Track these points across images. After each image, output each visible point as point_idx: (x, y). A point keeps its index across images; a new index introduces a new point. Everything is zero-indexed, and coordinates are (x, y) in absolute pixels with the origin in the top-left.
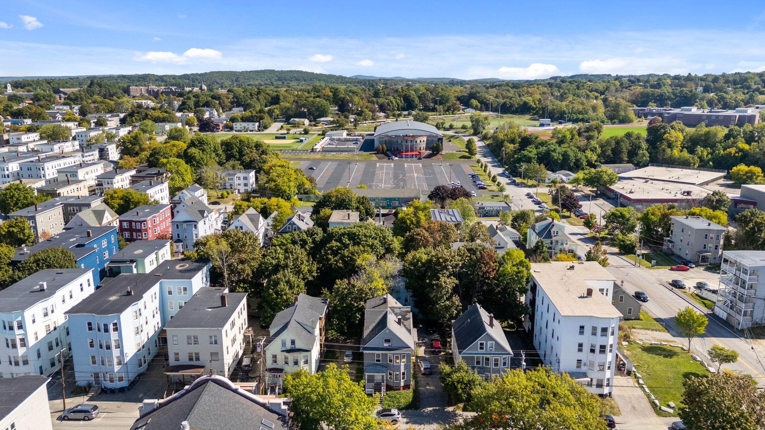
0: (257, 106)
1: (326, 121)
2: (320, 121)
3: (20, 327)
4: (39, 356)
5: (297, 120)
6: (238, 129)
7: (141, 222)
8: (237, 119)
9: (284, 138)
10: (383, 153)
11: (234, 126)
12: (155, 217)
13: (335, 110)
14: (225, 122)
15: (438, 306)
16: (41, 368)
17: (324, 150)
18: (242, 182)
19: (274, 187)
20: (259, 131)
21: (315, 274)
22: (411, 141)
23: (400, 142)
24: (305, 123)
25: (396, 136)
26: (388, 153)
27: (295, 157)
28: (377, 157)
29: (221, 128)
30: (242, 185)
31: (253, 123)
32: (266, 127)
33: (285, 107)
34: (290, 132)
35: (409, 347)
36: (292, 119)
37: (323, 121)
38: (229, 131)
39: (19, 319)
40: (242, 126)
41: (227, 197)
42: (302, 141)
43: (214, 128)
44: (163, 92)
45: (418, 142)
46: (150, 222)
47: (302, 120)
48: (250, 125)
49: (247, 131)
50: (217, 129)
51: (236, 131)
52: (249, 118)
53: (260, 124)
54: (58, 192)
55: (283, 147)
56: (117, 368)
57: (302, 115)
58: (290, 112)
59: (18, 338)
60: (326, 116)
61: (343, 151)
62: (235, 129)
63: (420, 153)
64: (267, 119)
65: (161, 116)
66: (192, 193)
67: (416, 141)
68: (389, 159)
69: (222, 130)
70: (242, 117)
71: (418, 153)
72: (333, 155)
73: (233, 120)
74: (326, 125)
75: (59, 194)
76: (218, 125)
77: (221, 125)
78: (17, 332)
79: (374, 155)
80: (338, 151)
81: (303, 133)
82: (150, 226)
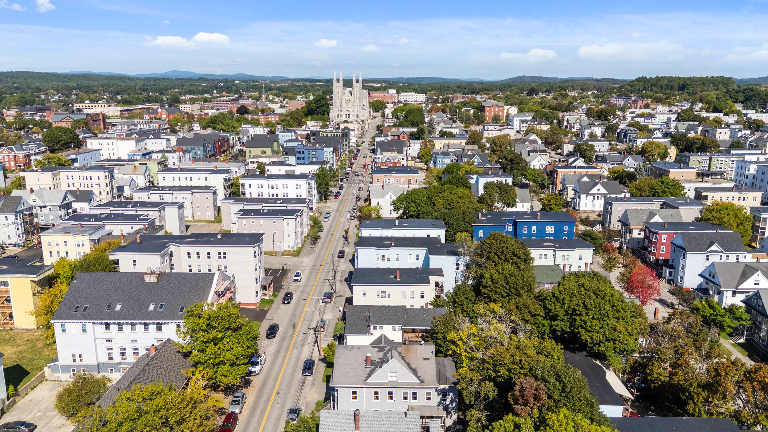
54: (704, 195)
82: (663, 241)
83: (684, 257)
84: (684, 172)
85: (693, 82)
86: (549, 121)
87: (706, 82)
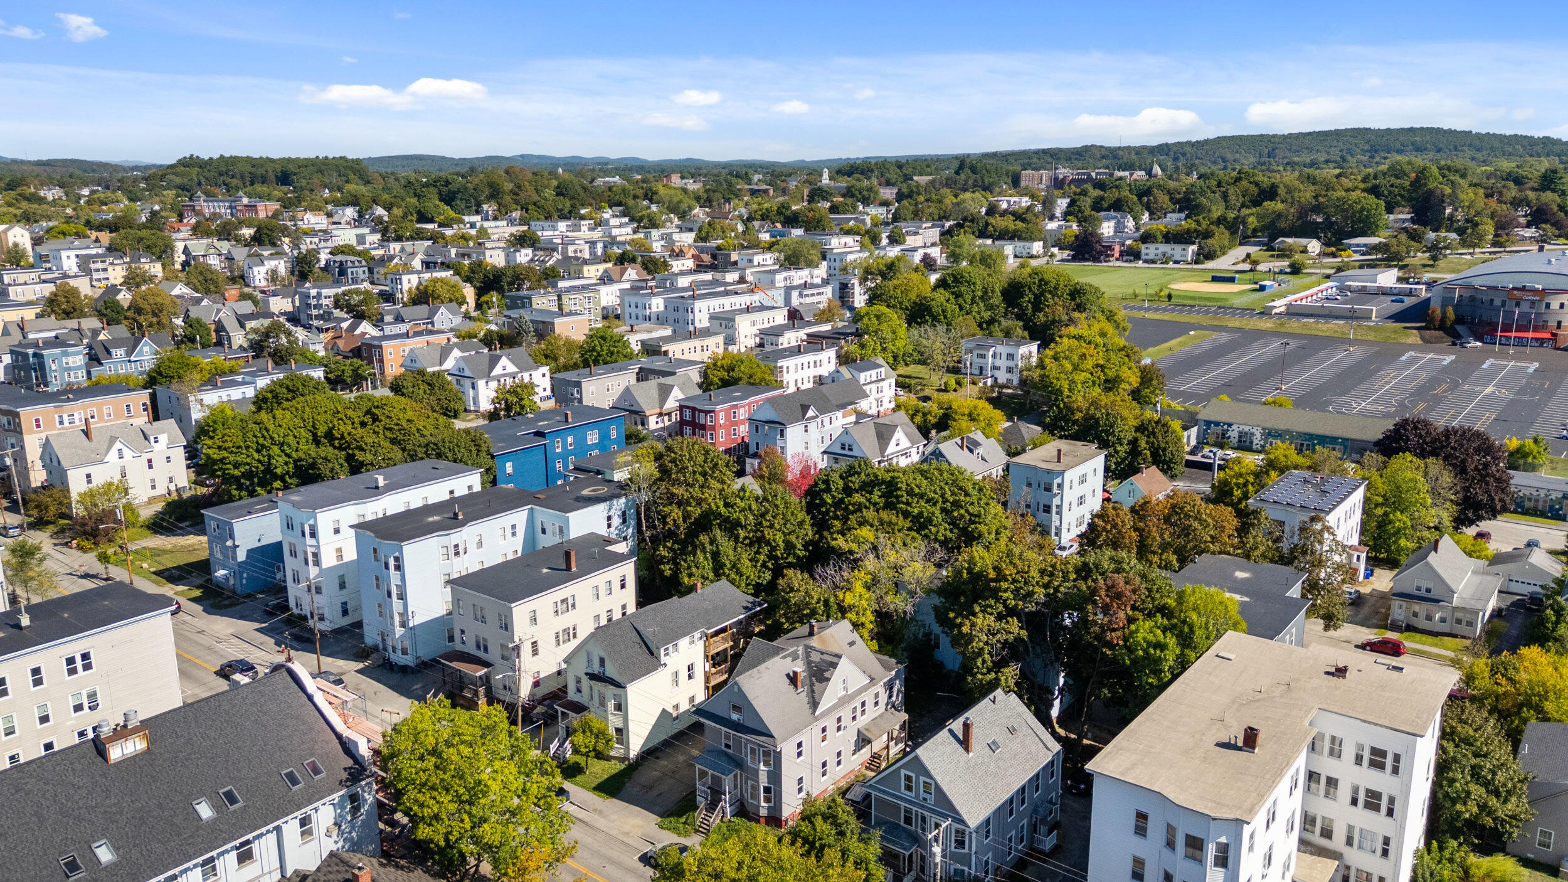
0: (1214, 208)
1: (1365, 245)
2: (1349, 246)
3: (313, 535)
4: (342, 586)
5: (1290, 240)
6: (1151, 257)
7: (707, 412)
8: (1155, 237)
9: (1231, 280)
10: (1442, 327)
11: (1143, 251)
12: (735, 407)
13: (1404, 221)
14: (1128, 242)
15: (970, 679)
16: (345, 604)
17: (1291, 311)
18: (1003, 363)
19: (1037, 379)
20: (1197, 262)
21: (801, 553)
22: (1533, 303)
23: (1498, 302)
24: (1310, 248)
25: (1490, 288)
26: (1460, 329)
27: (1210, 323)
28: (1422, 338)
29: (1117, 255)
30: (1004, 369)
31: (1183, 246)
32: (1210, 256)
33: (1274, 212)
34: (1260, 268)
35: (772, 737)
36: (1281, 239)
37: (1358, 245)
38: (1131, 261)
39: (311, 522)
40: (1159, 252)
41: (955, 390)
42: (1262, 288)
43: (1100, 253)
44: (1072, 181)
45: (1555, 305)
46: (722, 414)
47: (1303, 241)
48: (1176, 250)
49: (1167, 263)
50: (1108, 256)
51: (1146, 261)
52: (1182, 235)
53: (1200, 248)
54: (663, 349)
55: (1200, 298)
56: (399, 631)
57: (1307, 230)
58: (1282, 225)
59: (310, 550)
60: (1373, 234)
61: (1337, 317)
62: (1143, 257)
63: (1554, 335)
64: (1221, 235)
65: (1012, 227)
66: (855, 373)
67: (1548, 306)
68: (1454, 344)
69: (1117, 259)
70: (1168, 232)
71: (1548, 336)
72: (1305, 325)
73: (1147, 238)
74: (1363, 254)
75: (666, 353)
76: (1110, 248)
77: (1117, 248)
78: (309, 541)
79: (1415, 332)
80: (1319, 316)
81: (1288, 270)
82: (722, 422)
83: (782, 435)
84: (573, 322)
85: (299, 167)
86: (153, 254)
87: (323, 167)
